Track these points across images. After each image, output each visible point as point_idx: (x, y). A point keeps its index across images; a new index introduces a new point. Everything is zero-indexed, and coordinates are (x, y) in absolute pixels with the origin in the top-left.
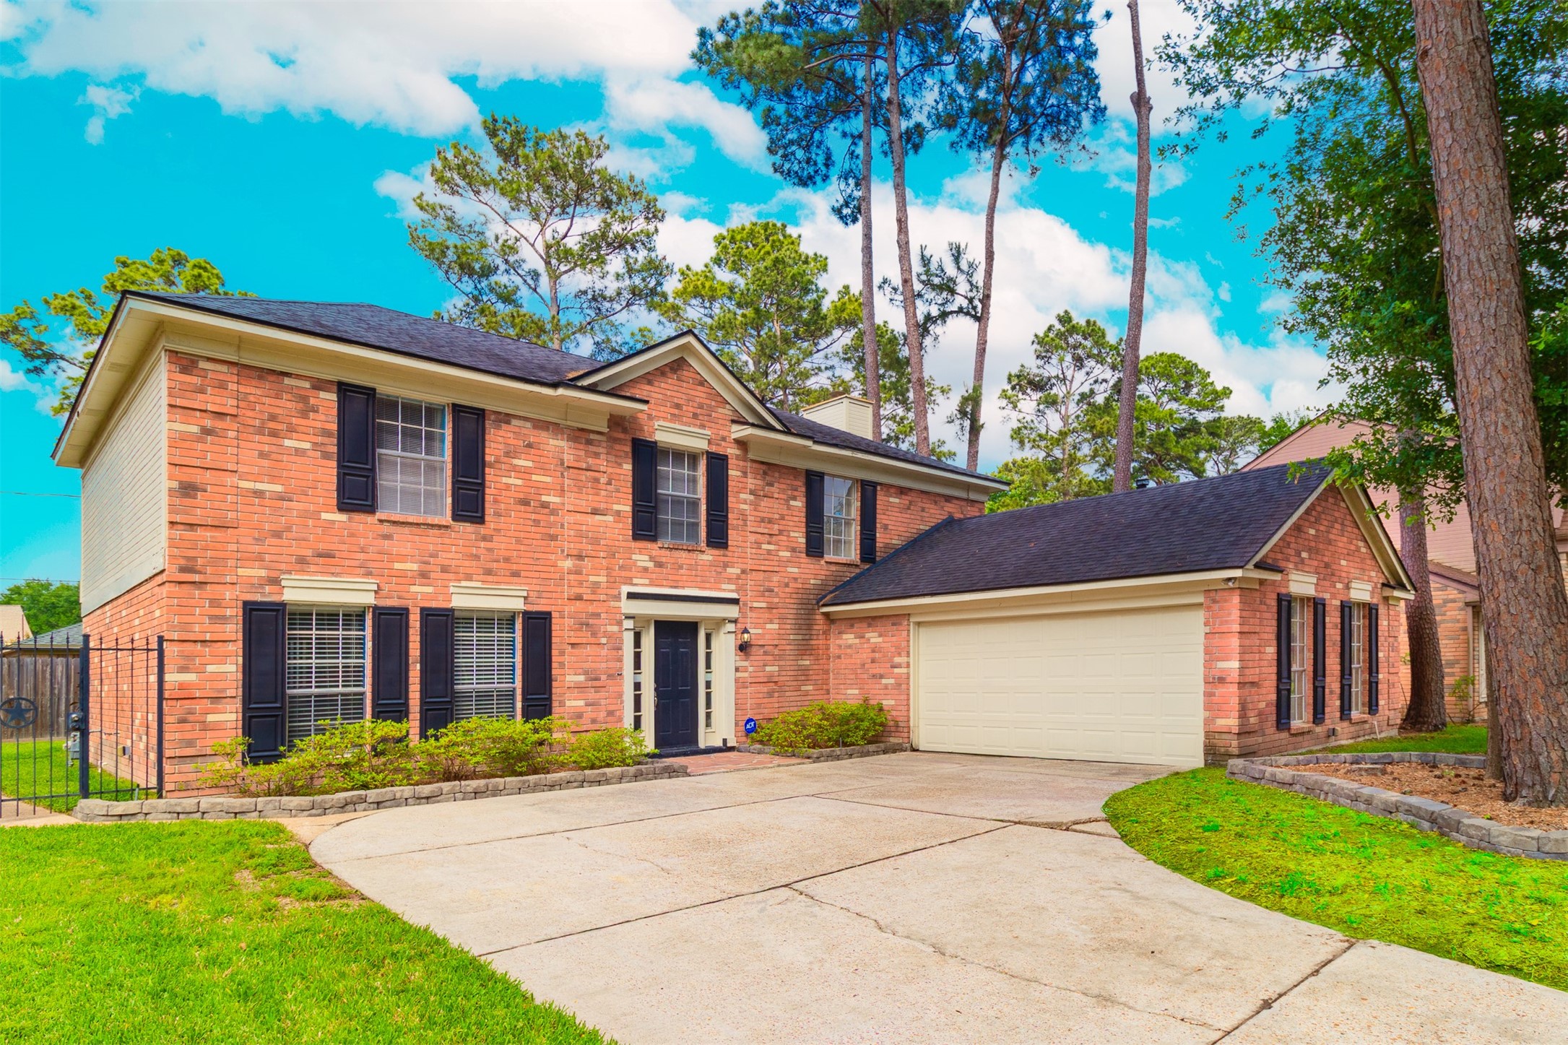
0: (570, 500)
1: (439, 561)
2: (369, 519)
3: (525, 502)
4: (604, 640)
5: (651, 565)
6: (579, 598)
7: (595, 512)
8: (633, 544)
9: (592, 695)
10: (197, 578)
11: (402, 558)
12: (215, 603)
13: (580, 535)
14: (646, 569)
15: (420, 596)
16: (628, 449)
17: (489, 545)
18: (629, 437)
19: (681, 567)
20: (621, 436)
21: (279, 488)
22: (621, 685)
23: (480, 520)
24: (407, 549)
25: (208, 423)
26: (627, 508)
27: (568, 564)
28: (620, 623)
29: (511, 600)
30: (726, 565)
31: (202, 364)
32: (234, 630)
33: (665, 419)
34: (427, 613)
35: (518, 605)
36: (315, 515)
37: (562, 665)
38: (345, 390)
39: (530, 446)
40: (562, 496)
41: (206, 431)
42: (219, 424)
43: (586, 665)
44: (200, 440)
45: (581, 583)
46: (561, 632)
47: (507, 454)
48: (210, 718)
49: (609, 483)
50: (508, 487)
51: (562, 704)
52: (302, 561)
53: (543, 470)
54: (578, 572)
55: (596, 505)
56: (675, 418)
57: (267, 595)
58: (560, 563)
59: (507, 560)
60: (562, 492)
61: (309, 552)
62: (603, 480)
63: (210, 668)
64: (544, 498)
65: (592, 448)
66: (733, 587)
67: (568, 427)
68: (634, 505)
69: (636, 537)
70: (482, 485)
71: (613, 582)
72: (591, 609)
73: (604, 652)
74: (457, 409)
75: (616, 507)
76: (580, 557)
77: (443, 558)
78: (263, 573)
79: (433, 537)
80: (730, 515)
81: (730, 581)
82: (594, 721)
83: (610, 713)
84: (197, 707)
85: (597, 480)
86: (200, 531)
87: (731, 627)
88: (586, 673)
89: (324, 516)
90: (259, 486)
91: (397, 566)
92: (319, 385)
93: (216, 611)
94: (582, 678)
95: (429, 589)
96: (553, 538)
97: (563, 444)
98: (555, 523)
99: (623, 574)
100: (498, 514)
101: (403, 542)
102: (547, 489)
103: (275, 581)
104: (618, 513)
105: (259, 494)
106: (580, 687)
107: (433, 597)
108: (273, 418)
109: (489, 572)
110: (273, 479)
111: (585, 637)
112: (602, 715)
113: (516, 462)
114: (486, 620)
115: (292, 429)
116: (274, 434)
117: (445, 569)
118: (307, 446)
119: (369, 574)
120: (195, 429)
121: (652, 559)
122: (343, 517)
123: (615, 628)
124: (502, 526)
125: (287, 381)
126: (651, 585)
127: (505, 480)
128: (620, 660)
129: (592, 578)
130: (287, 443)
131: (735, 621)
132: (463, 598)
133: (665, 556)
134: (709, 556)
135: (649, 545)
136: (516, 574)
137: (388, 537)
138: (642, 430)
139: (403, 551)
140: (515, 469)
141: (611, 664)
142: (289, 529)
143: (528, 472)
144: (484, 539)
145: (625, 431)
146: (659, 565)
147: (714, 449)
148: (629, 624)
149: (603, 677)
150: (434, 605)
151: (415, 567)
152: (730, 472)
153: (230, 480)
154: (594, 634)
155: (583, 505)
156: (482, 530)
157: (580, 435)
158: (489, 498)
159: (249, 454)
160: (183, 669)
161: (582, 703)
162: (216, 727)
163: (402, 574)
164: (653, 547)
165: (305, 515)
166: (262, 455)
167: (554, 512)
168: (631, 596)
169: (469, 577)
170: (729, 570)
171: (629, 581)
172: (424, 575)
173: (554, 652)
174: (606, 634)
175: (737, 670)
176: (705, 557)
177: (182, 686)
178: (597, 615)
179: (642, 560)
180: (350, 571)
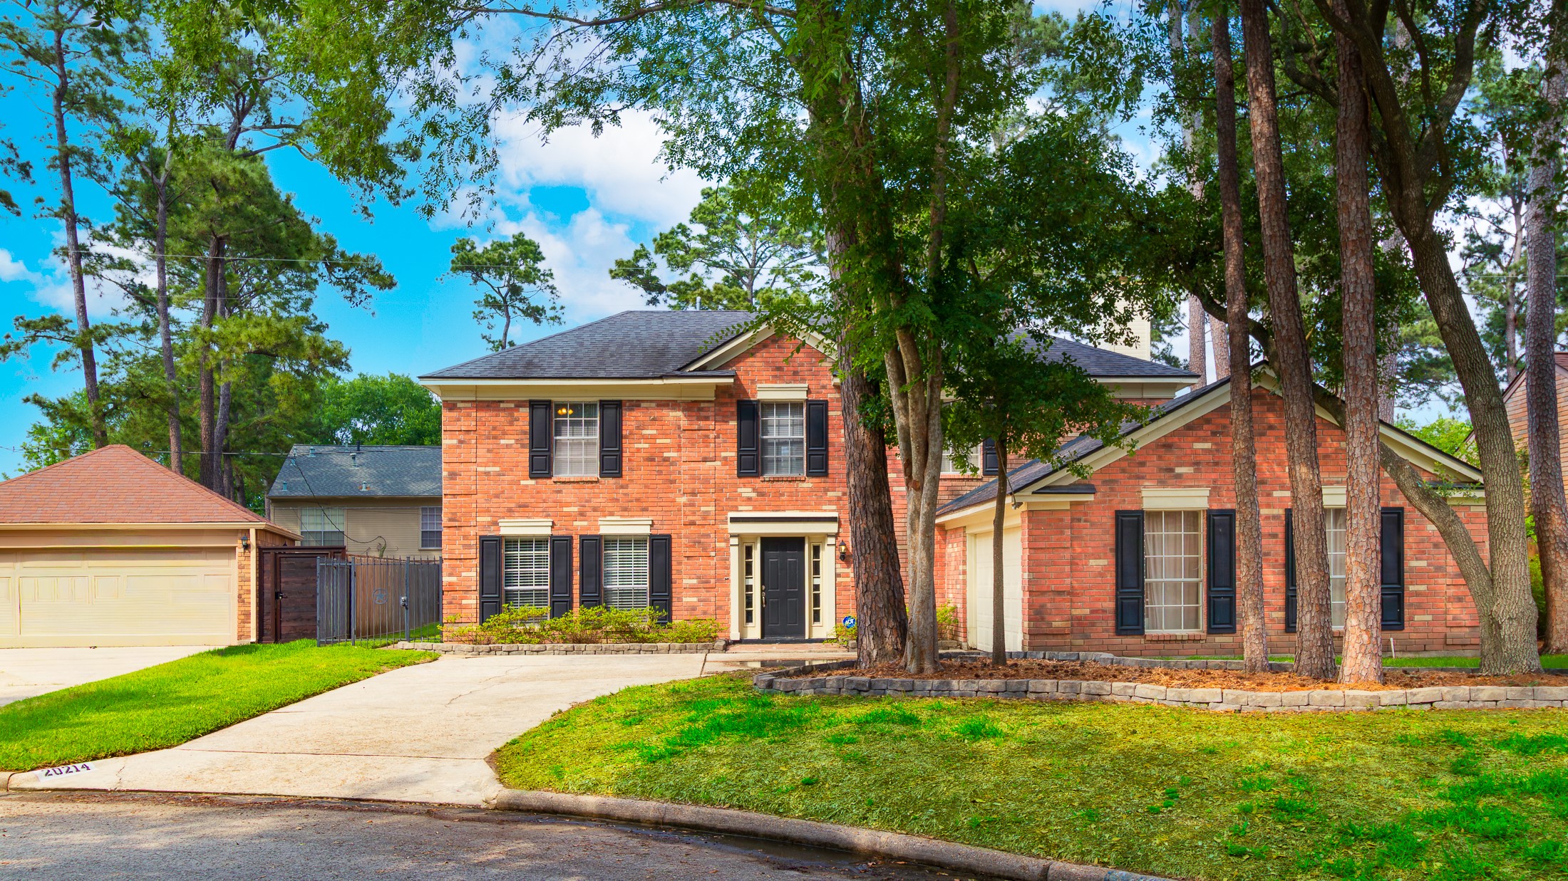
0: (685, 454)
1: (592, 504)
2: (549, 482)
3: (652, 460)
4: (713, 554)
5: (754, 495)
6: (693, 523)
7: (705, 460)
8: (738, 481)
9: (703, 593)
10: (457, 524)
11: (568, 504)
12: (466, 537)
13: (694, 478)
14: (749, 499)
15: (581, 527)
16: (734, 409)
17: (625, 491)
18: (734, 400)
19: (783, 495)
20: (728, 400)
21: (497, 469)
22: (728, 586)
23: (619, 475)
24: (571, 499)
25: (462, 437)
26: (732, 454)
27: (684, 499)
28: (727, 541)
29: (641, 527)
30: (826, 490)
31: (459, 405)
32: (474, 552)
33: (767, 381)
34: (584, 539)
35: (646, 530)
36: (518, 483)
37: (679, 572)
38: (533, 405)
39: (654, 419)
40: (679, 450)
41: (461, 442)
42: (467, 437)
43: (698, 573)
44: (458, 447)
45: (694, 513)
46: (679, 549)
47: (638, 428)
48: (464, 602)
49: (717, 437)
50: (639, 450)
51: (680, 600)
52: (510, 510)
53: (666, 436)
54: (693, 505)
55: (705, 455)
56: (776, 379)
57: (492, 532)
58: (678, 500)
59: (638, 500)
60: (679, 449)
61: (513, 505)
62: (712, 436)
63: (464, 574)
64: (666, 455)
65: (703, 414)
66: (834, 507)
67: (683, 402)
68: (739, 451)
69: (740, 475)
70: (621, 451)
71: (720, 510)
72: (702, 531)
73: (713, 562)
74: (604, 404)
75: (723, 454)
76: (693, 494)
77: (595, 502)
78: (489, 519)
79: (586, 491)
80: (830, 449)
81: (830, 502)
82: (705, 613)
83: (718, 608)
84: (457, 595)
85: (707, 437)
86: (459, 498)
87: (831, 541)
88: (698, 578)
89: (523, 482)
90: (488, 469)
91: (565, 509)
92: (519, 405)
93: (466, 542)
94: (695, 581)
95: (585, 523)
96: (673, 482)
97: (680, 414)
98: (674, 472)
99: (730, 503)
100: (631, 469)
101: (569, 494)
102: (668, 448)
103: (496, 524)
104: (725, 458)
105: (487, 474)
106: (692, 588)
107: (589, 529)
108: (494, 428)
109: (625, 509)
110: (495, 464)
111: (697, 551)
112: (713, 608)
113: (645, 432)
114: (625, 541)
115: (504, 433)
116: (495, 438)
117: (595, 510)
118: (512, 442)
119: (547, 516)
120: (455, 442)
121: (754, 490)
122: (533, 482)
123: (723, 545)
124: (635, 477)
125: (502, 405)
126: (755, 509)
127: (637, 446)
128: (728, 568)
129: (703, 509)
130: (502, 442)
131: (836, 536)
132: (608, 527)
133: (766, 487)
134: (809, 484)
135: (752, 480)
136: (645, 509)
137: (560, 492)
138: (745, 392)
139: (569, 500)
140: (645, 438)
141: (720, 571)
142: (503, 492)
143: (654, 437)
144: (622, 487)
145: (731, 396)
146: (761, 494)
147: (813, 397)
148: (735, 541)
149: (713, 581)
150: (589, 533)
151: (576, 509)
152: (830, 413)
153: (473, 467)
154: (705, 550)
155: (695, 455)
156: (620, 481)
157: (693, 407)
158: (625, 460)
159: (482, 452)
160: (451, 575)
161: (695, 599)
162: (467, 607)
163: (569, 514)
164: (757, 482)
165: (511, 483)
166: (489, 451)
167: (673, 464)
168: (734, 520)
169: (612, 514)
170: (830, 494)
171: (735, 509)
172: (582, 514)
173: (674, 563)
174: (715, 549)
175: (837, 575)
176: (805, 485)
177: (450, 584)
178: (708, 536)
179: (746, 492)
180: (536, 514)
